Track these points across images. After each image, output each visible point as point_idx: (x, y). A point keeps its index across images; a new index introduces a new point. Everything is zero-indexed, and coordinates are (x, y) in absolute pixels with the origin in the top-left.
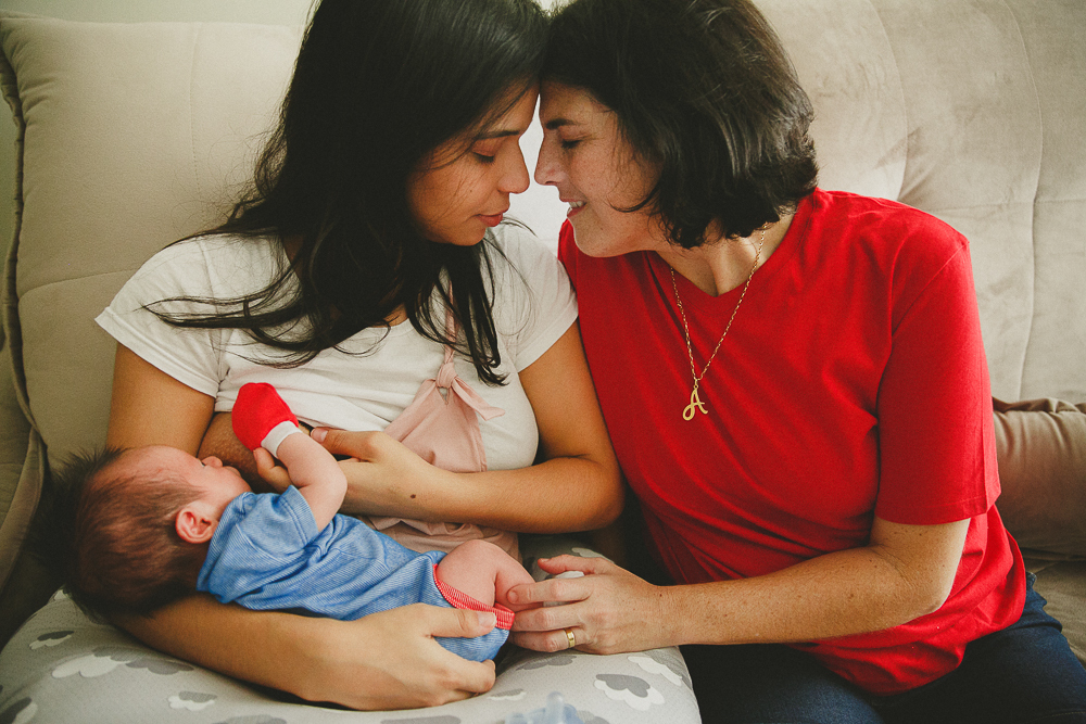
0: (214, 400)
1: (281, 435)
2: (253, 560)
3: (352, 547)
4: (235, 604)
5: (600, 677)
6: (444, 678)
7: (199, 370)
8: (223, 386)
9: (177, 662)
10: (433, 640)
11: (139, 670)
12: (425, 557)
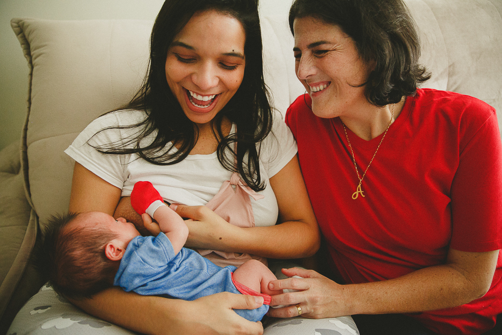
0: (121, 191)
1: (155, 207)
2: (143, 269)
3: (191, 264)
4: (133, 292)
5: (317, 330)
6: (239, 330)
7: (114, 175)
8: (126, 184)
9: (103, 322)
10: (233, 311)
11: (84, 325)
12: (227, 269)
